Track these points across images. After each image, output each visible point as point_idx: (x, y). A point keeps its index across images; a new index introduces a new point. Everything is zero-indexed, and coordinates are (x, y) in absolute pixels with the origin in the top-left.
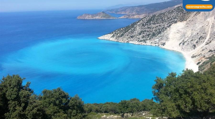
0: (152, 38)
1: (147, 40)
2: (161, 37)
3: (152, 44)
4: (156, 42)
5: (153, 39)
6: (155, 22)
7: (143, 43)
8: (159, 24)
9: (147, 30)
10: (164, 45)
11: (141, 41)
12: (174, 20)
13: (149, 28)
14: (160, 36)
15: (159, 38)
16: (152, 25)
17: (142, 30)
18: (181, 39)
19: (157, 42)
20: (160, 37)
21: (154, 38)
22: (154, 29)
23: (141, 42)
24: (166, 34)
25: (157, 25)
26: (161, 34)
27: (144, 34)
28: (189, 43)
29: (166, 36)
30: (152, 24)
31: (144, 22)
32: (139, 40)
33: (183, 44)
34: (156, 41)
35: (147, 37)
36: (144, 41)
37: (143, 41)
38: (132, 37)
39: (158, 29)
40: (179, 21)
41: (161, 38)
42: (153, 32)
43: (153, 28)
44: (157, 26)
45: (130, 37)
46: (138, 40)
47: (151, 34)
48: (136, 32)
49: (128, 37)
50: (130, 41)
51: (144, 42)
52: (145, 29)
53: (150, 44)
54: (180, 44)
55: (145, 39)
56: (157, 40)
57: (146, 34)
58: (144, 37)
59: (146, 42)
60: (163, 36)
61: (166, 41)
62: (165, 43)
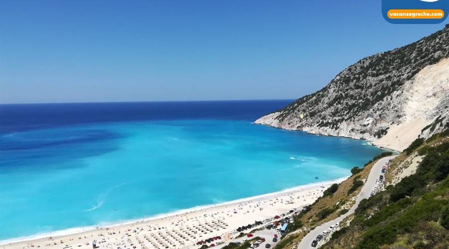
0: (357, 115)
1: (343, 120)
2: (380, 112)
3: (353, 134)
4: (364, 129)
5: (357, 119)
6: (380, 69)
7: (330, 130)
8: (387, 75)
9: (351, 93)
11: (326, 125)
12: (432, 56)
13: (357, 87)
14: (378, 109)
15: (375, 115)
16: (370, 78)
17: (339, 94)
19: (369, 126)
20: (378, 113)
21: (360, 113)
22: (371, 90)
24: (395, 101)
25: (382, 77)
26: (381, 101)
27: (339, 105)
29: (396, 109)
31: (353, 73)
32: (322, 123)
33: (433, 129)
34: (366, 123)
35: (346, 112)
36: (335, 125)
37: (332, 126)
38: (312, 115)
39: (383, 86)
40: (447, 56)
41: (380, 115)
42: (367, 98)
43: (371, 86)
44: (382, 81)
45: (308, 114)
46: (321, 121)
47: (359, 103)
48: (326, 100)
49: (305, 114)
50: (305, 125)
51: (332, 128)
52: (348, 90)
53: (348, 133)
54: (423, 131)
55: (337, 118)
56: (368, 122)
57: (347, 103)
58: (337, 112)
59: (338, 127)
60: (387, 108)
61: (393, 123)
62: (388, 128)
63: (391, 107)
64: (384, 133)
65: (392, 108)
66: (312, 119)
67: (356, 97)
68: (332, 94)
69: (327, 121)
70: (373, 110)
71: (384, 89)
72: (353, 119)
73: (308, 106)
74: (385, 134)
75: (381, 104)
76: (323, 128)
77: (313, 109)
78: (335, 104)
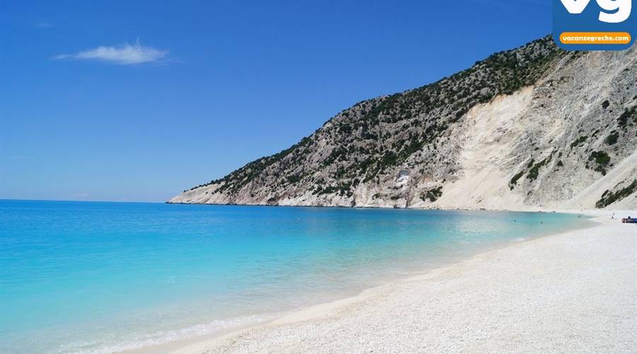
0: (382, 173)
1: (357, 182)
2: (421, 166)
3: (380, 201)
4: (396, 193)
5: (382, 178)
6: (395, 114)
7: (338, 197)
8: (412, 120)
9: (359, 144)
10: (433, 200)
11: (329, 190)
12: (479, 94)
13: (369, 137)
14: (417, 163)
15: (413, 172)
16: (384, 124)
17: (338, 147)
18: (518, 161)
19: (404, 188)
20: (417, 168)
21: (387, 170)
22: (391, 140)
23: (331, 192)
24: (442, 151)
25: (404, 122)
26: (419, 152)
27: (344, 162)
28: (562, 159)
29: (446, 160)
30: (383, 121)
31: (351, 119)
32: (320, 188)
33: (533, 175)
34: (399, 184)
35: (358, 171)
36: (345, 190)
37: (339, 192)
38: (293, 180)
39: (410, 134)
40: (500, 93)
41: (422, 171)
42: (387, 151)
43: (389, 135)
44: (405, 127)
45: (286, 180)
46: (316, 186)
47: (377, 158)
48: (316, 157)
49: (279, 181)
50: (283, 196)
51: (342, 195)
52: (352, 141)
53: (370, 200)
54: (514, 181)
55: (346, 181)
56: (402, 183)
57: (356, 159)
58: (343, 172)
59: (352, 193)
60: (432, 159)
61: (445, 180)
62: (441, 187)
63: (438, 158)
64: (438, 194)
65: (440, 160)
66: (295, 185)
67: (368, 150)
68: (325, 147)
69: (327, 185)
70: (409, 165)
71: (414, 137)
72: (376, 179)
73: (282, 167)
74: (440, 196)
75: (420, 155)
76: (324, 195)
77: (292, 171)
78: (336, 161)
